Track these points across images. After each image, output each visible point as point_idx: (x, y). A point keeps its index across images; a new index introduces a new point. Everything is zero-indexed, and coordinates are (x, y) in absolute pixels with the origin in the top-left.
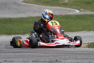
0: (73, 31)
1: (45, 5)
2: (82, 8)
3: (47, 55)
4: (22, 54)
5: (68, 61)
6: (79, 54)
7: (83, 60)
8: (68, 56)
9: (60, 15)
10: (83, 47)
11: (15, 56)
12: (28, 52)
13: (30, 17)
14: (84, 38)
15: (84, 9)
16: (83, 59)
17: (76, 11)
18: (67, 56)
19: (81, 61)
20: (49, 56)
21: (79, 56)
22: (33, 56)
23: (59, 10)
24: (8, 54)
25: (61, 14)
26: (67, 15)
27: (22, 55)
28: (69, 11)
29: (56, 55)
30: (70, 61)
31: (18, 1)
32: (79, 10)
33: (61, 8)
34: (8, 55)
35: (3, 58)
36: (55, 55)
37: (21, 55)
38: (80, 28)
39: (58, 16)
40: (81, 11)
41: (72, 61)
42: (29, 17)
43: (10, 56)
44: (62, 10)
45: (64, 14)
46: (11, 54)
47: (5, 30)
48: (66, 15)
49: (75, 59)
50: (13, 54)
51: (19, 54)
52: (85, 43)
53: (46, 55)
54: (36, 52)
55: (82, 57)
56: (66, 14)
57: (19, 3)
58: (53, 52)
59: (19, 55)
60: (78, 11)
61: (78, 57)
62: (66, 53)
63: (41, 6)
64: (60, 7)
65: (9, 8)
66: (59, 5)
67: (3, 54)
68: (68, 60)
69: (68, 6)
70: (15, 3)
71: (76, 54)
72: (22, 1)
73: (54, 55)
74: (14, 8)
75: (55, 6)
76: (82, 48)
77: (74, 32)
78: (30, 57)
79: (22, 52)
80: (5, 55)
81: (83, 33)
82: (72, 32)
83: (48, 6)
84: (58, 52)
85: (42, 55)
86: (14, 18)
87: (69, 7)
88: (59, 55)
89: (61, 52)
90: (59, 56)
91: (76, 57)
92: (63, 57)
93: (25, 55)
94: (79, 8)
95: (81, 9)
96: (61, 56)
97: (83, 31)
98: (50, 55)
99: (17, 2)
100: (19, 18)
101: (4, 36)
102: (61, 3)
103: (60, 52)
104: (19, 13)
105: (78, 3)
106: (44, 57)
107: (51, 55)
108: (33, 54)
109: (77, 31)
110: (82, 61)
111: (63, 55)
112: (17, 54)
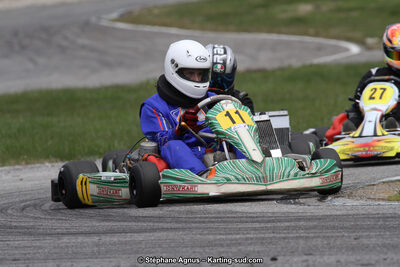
1: (215, 30)
2: (372, 36)
3: (234, 236)
4: (128, 237)
5: (325, 258)
6: (370, 228)
7: (386, 253)
8: (324, 237)
9: (282, 69)
10: (383, 200)
11: (96, 249)
12: (153, 230)
13: (152, 82)
16: (385, 250)
17: (347, 50)
18: (318, 237)
19: (377, 258)
20: (240, 244)
21: (369, 237)
22: (173, 245)
23: (274, 47)
24: (65, 239)
25: (286, 63)
26: (311, 66)
27: (126, 243)
28: (320, 49)
29: (272, 235)
30: (332, 259)
31: (99, 18)
32: (360, 42)
33: (284, 37)
34: (67, 247)
35: (46, 259)
36: (267, 235)
37: (121, 243)
39: (273, 71)
40: (369, 48)
41: (342, 260)
42: (148, 83)
43: (75, 250)
44: (288, 44)
45: (296, 63)
46: (80, 239)
47: (50, 143)
48: (304, 67)
49: (353, 249)
50: (87, 239)
51: (115, 239)
52: (392, 181)
53: (227, 239)
54: (184, 229)
55: (380, 241)
56: (308, 62)
57: (104, 23)
58: (257, 225)
59: (114, 244)
60: (354, 49)
61: (365, 241)
62: (315, 227)
64: (279, 33)
65: (63, 50)
66: (273, 26)
67: (48, 242)
68: (322, 254)
69: (312, 31)
70: (86, 27)
71: (356, 228)
72: (115, 15)
73: (263, 238)
74: (83, 47)
75: (259, 30)
76: (382, 203)
78: (159, 249)
79: (125, 232)
80: (55, 248)
83: (227, 30)
84: (279, 224)
85: (211, 237)
86: (86, 90)
87: (317, 35)
88: (283, 235)
89: (293, 224)
90: (284, 238)
91: (355, 242)
92: (301, 242)
93: (140, 242)
94: (358, 35)
95: (370, 41)
96: (293, 238)
98: (247, 239)
99: (93, 19)
100: (107, 88)
101: (47, 164)
102: (283, 16)
103: (287, 224)
104: (108, 65)
105: (355, 14)
106: (222, 245)
107: (252, 239)
108: (171, 235)
110: (383, 256)
111: (302, 233)
112: (106, 239)
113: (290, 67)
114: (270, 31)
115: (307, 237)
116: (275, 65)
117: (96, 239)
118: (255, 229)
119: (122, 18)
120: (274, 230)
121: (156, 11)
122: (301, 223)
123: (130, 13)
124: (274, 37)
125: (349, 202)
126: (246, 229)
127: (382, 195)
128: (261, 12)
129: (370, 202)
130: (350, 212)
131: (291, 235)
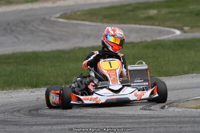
0: (170, 74)
2: (187, 26)
8: (164, 127)
9: (141, 42)
10: (193, 108)
12: (78, 123)
13: (77, 48)
14: (195, 89)
15: (192, 27)
17: (174, 33)
18: (161, 127)
21: (186, 127)
23: (138, 31)
24: (35, 128)
25: (144, 40)
27: (65, 130)
28: (160, 32)
29: (138, 126)
31: (50, 17)
32: (181, 29)
33: (143, 26)
34: (36, 131)
36: (135, 126)
37: (63, 129)
38: (186, 68)
39: (138, 43)
40: (185, 32)
42: (75, 49)
44: (145, 30)
45: (149, 40)
46: (42, 127)
47: (26, 79)
48: (153, 41)
50: (46, 128)
51: (59, 127)
52: (197, 99)
54: (94, 123)
55: (192, 129)
56: (155, 39)
57: (53, 19)
58: (130, 121)
59: (59, 130)
60: (178, 32)
61: (185, 129)
62: (159, 122)
63: (99, 24)
64: (140, 24)
65: (32, 32)
66: (137, 21)
67: (26, 129)
69: (156, 23)
70: (44, 21)
71: (180, 122)
72: (58, 15)
74: (42, 31)
75: (130, 23)
76: (193, 110)
77: (172, 76)
79: (64, 124)
80: (29, 132)
81: (193, 77)
82: (169, 77)
84: (141, 120)
86: (44, 52)
87: (159, 25)
88: (143, 126)
89: (148, 120)
90: (144, 127)
91: (180, 130)
92: (153, 129)
94: (180, 25)
95: (185, 28)
96: (149, 127)
97: (192, 73)
99: (47, 17)
100: (54, 52)
101: (25, 90)
102: (142, 16)
103: (145, 120)
104: (54, 40)
105: (178, 15)
108: (87, 126)
109: (180, 75)
111: (153, 125)
112: (55, 127)
113: (146, 41)
114: (135, 24)
115: (156, 127)
116: (139, 40)
117: (50, 127)
118: (129, 123)
119: (61, 17)
120: (139, 123)
121: (78, 13)
122: (153, 120)
123: (65, 14)
124: (138, 26)
125: (177, 110)
126: (125, 123)
127: (193, 106)
128: (131, 14)
129: (187, 109)
130: (177, 115)
131: (148, 126)
